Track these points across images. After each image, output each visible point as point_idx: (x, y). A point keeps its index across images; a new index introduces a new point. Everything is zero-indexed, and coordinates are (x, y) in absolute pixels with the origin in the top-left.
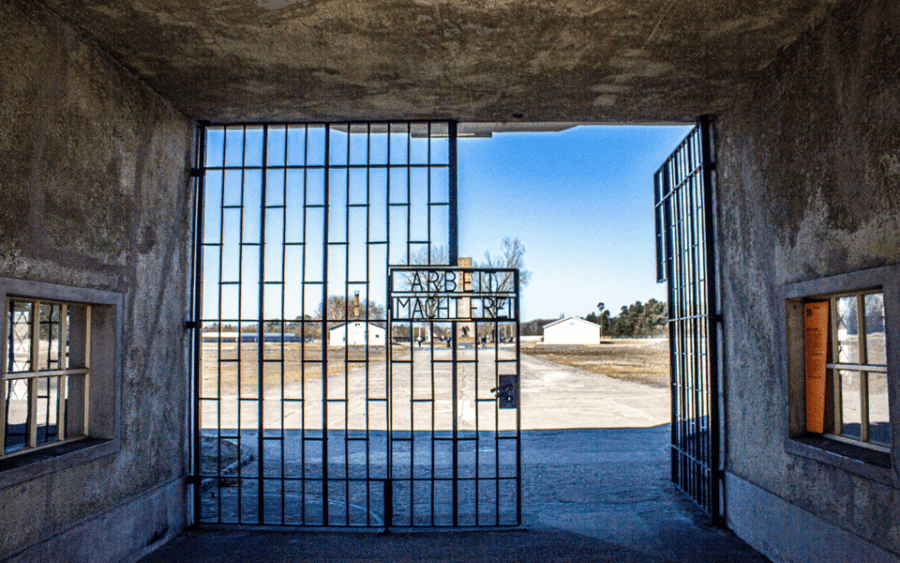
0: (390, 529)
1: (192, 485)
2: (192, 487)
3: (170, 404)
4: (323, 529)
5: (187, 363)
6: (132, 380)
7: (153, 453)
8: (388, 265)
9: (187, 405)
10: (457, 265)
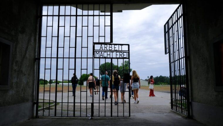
0: (93, 117)
1: (36, 105)
2: (35, 105)
3: (29, 80)
4: (73, 117)
5: (36, 70)
6: (16, 70)
7: (22, 93)
8: (93, 43)
9: (35, 82)
10: (112, 42)
